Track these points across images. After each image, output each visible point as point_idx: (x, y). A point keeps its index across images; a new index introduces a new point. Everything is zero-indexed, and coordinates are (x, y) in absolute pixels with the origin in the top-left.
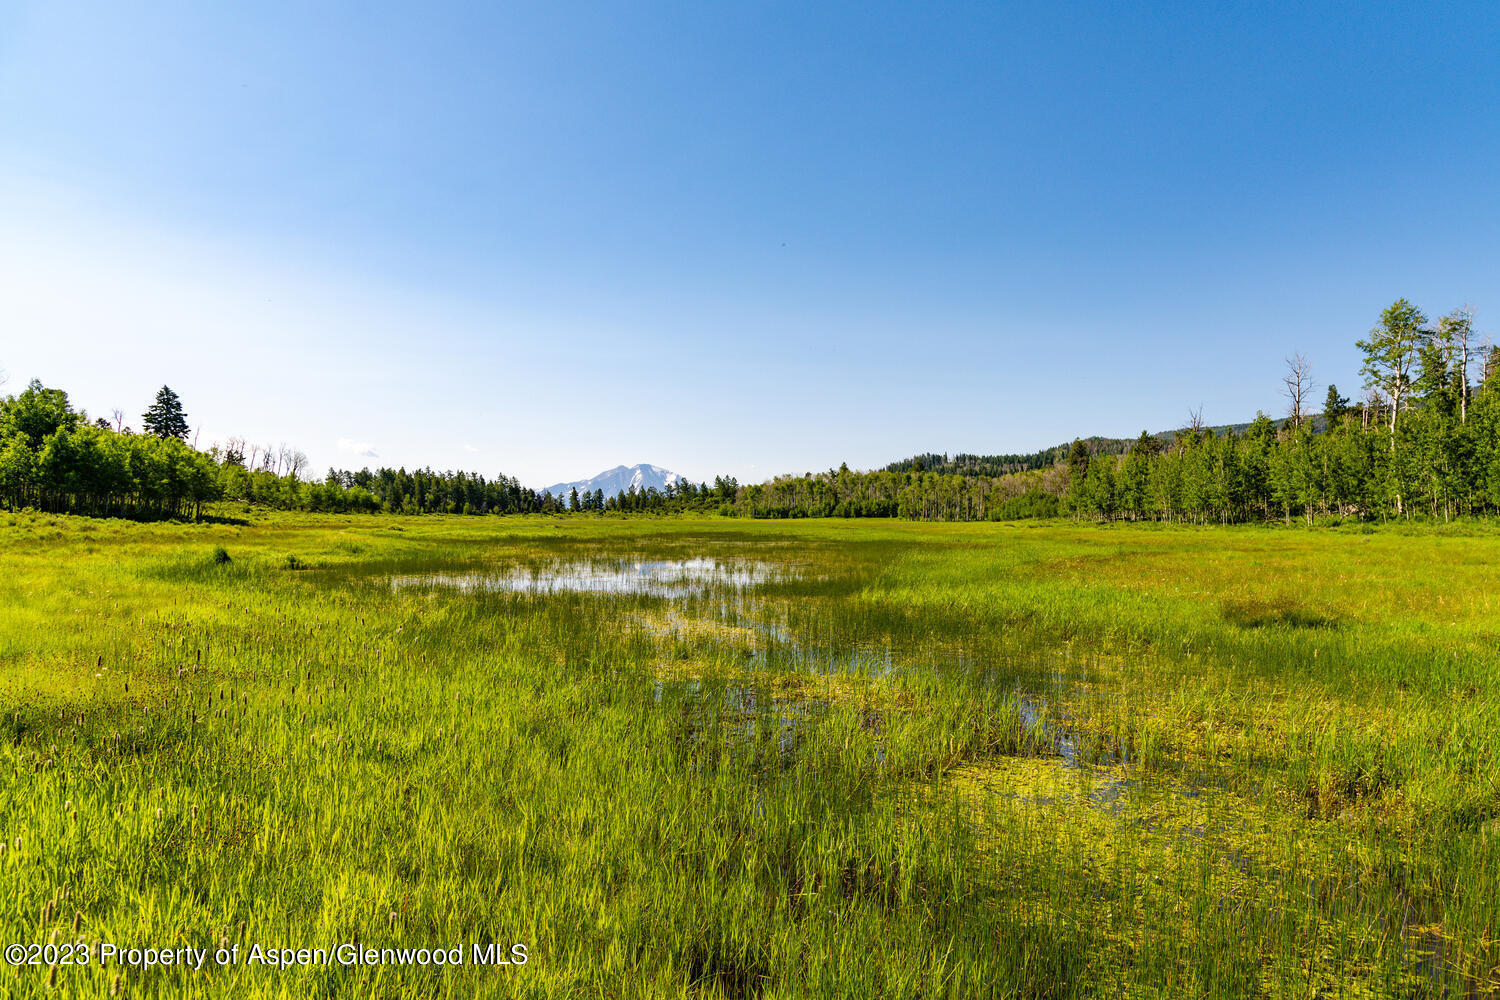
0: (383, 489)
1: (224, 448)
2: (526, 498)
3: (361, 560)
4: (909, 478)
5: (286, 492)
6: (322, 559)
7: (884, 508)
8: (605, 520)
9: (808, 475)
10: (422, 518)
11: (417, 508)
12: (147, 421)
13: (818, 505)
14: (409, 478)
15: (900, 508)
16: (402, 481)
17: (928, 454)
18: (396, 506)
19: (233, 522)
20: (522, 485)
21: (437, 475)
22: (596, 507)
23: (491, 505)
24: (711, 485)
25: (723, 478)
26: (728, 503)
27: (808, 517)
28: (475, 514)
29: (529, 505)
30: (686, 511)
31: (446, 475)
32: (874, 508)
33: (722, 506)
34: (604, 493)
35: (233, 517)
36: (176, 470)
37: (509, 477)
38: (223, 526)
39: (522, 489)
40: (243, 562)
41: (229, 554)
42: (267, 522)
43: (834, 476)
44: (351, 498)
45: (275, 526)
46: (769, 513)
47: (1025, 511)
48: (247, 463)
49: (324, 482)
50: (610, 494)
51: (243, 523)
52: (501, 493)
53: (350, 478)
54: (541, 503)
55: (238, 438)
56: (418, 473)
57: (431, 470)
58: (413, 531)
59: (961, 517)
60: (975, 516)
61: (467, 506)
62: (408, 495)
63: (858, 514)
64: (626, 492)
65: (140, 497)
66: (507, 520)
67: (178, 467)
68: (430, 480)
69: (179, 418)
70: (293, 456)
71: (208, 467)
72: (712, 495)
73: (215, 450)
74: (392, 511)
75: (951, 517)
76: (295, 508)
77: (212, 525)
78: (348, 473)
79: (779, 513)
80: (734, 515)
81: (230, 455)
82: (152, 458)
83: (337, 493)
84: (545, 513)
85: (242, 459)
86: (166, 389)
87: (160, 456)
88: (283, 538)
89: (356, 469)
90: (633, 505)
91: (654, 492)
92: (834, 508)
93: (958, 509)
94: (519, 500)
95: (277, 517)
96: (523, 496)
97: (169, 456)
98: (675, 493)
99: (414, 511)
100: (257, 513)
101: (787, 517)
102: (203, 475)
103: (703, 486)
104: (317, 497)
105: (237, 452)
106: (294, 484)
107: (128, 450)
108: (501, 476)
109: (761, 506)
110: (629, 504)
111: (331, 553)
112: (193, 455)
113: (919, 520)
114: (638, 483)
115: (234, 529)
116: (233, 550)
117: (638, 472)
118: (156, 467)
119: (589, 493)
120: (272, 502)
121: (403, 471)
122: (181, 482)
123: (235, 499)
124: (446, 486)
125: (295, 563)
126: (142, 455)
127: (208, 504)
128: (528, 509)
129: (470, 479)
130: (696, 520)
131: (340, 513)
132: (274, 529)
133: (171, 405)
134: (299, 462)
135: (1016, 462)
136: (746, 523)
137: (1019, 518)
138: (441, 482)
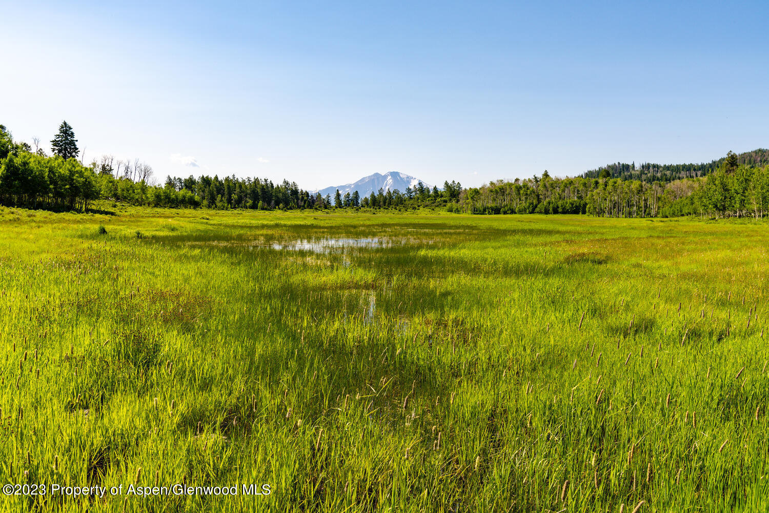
0: (203, 191)
1: (100, 163)
2: (303, 198)
3: (174, 234)
4: (597, 183)
5: (138, 193)
6: (154, 233)
7: (576, 206)
8: (360, 214)
9: (517, 180)
10: (230, 212)
11: (226, 205)
12: (54, 145)
13: (524, 204)
14: (220, 183)
15: (588, 206)
16: (216, 185)
17: (619, 163)
18: (212, 204)
19: (107, 213)
20: (300, 188)
21: (240, 180)
22: (354, 205)
23: (277, 203)
24: (441, 187)
25: (450, 182)
26: (454, 202)
27: (515, 213)
28: (266, 209)
29: (305, 203)
30: (421, 208)
31: (246, 180)
32: (568, 206)
33: (449, 205)
34: (360, 194)
35: (106, 210)
36: (73, 180)
37: (291, 182)
38: (101, 215)
39: (300, 191)
40: (113, 234)
41: (106, 230)
42: (126, 214)
43: (537, 181)
44: (180, 197)
45: (131, 216)
46: (485, 210)
47: (685, 210)
48: (114, 173)
49: (163, 186)
50: (365, 195)
51: (112, 214)
52: (284, 194)
53: (181, 183)
54: (313, 202)
55: (109, 156)
56: (227, 179)
57: (236, 177)
58: (216, 220)
59: (638, 214)
60: (649, 214)
61: (260, 204)
62: (220, 196)
63: (556, 211)
64: (376, 194)
65: (54, 197)
66: (289, 213)
67: (75, 178)
68: (235, 184)
69: (72, 143)
70: (143, 168)
71: (92, 178)
72: (442, 196)
73: (94, 164)
74: (209, 207)
75: (630, 215)
76: (144, 204)
77: (95, 215)
78: (180, 179)
79: (492, 210)
80: (457, 211)
81: (104, 167)
82: (60, 172)
83: (172, 194)
84: (316, 209)
85: (111, 170)
86: (65, 123)
87: (64, 171)
88: (135, 222)
89: (185, 176)
90: (381, 203)
91: (398, 194)
92: (536, 206)
93: (635, 208)
94: (298, 199)
95: (132, 210)
96: (300, 197)
97: (70, 171)
98: (414, 194)
99: (224, 207)
100: (121, 207)
101: (499, 213)
102: (89, 182)
103: (435, 188)
104: (158, 197)
105: (108, 165)
106: (144, 188)
107: (47, 167)
108: (285, 182)
109: (479, 205)
110: (380, 202)
111: (160, 230)
112: (83, 170)
113: (603, 216)
114: (388, 186)
115: (107, 217)
116: (108, 228)
117: (389, 177)
118: (62, 177)
119: (348, 194)
120: (130, 200)
121: (216, 178)
122: (76, 187)
123: (107, 198)
124: (246, 188)
125: (140, 235)
126: (55, 170)
127: (91, 201)
128: (304, 206)
129: (263, 183)
130: (429, 215)
131: (173, 208)
132: (130, 217)
133: (68, 134)
134: (146, 172)
135: (692, 169)
136: (467, 218)
137: (683, 215)
138: (243, 186)
